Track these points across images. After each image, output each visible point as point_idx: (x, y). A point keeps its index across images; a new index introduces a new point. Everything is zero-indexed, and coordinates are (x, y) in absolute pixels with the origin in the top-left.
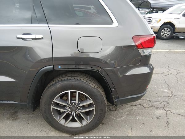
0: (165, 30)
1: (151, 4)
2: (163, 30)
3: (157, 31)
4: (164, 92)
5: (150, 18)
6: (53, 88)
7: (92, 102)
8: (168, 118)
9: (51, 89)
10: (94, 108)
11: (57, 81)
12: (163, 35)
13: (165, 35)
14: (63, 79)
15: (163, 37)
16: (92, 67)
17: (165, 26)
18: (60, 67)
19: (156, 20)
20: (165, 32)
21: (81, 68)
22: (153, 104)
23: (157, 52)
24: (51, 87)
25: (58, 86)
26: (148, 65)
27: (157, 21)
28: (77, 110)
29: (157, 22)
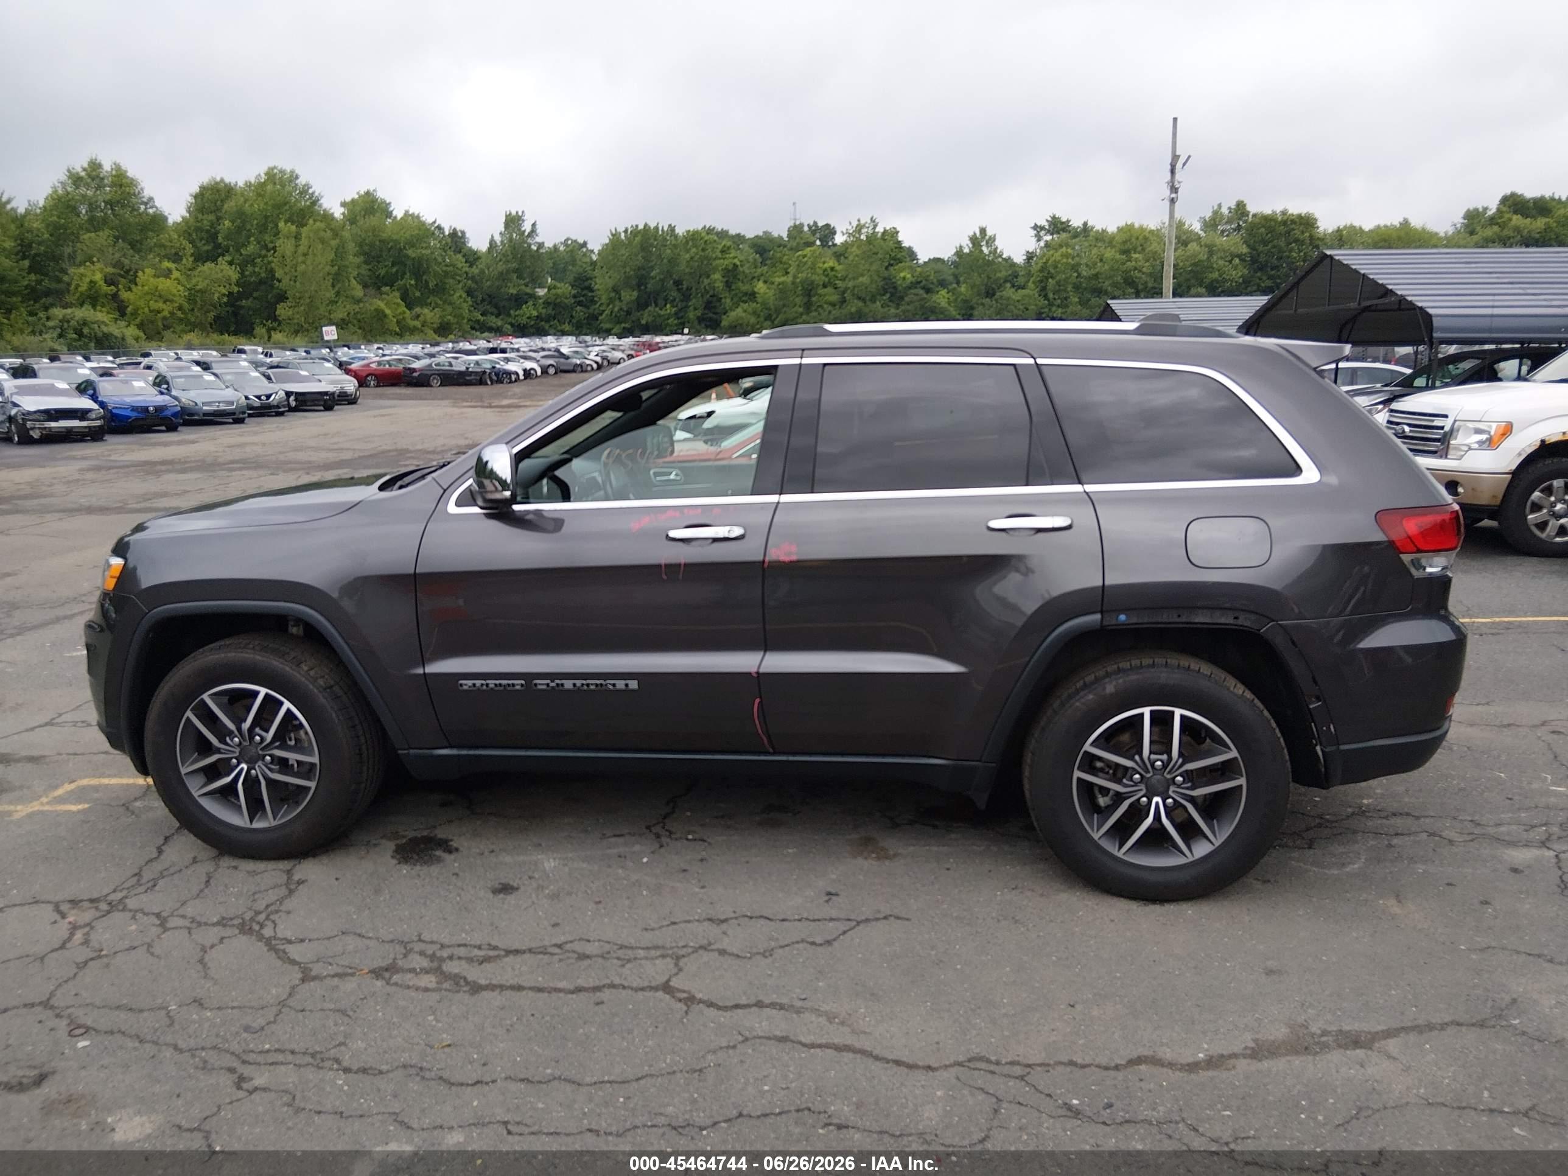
0: (1549, 491)
1: (1436, 322)
2: (1537, 494)
3: (1498, 502)
4: (1548, 793)
5: (1438, 422)
6: (1091, 697)
7: (1234, 753)
8: (1564, 873)
9: (1083, 700)
10: (1242, 781)
11: (1102, 673)
12: (1542, 526)
13: (1553, 525)
14: (1125, 665)
15: (1543, 536)
16: (1236, 618)
17: (1551, 463)
18: (1122, 617)
19: (1478, 431)
20: (1553, 505)
21: (1197, 621)
22: (1491, 830)
23: (1508, 626)
24: (1082, 694)
25: (1110, 689)
26: (1442, 612)
27: (1484, 437)
28: (1172, 788)
29: (1490, 443)
